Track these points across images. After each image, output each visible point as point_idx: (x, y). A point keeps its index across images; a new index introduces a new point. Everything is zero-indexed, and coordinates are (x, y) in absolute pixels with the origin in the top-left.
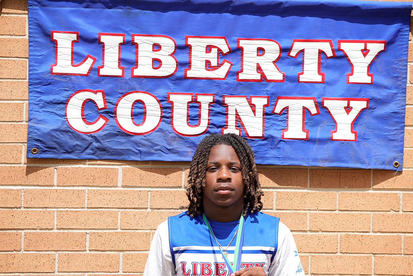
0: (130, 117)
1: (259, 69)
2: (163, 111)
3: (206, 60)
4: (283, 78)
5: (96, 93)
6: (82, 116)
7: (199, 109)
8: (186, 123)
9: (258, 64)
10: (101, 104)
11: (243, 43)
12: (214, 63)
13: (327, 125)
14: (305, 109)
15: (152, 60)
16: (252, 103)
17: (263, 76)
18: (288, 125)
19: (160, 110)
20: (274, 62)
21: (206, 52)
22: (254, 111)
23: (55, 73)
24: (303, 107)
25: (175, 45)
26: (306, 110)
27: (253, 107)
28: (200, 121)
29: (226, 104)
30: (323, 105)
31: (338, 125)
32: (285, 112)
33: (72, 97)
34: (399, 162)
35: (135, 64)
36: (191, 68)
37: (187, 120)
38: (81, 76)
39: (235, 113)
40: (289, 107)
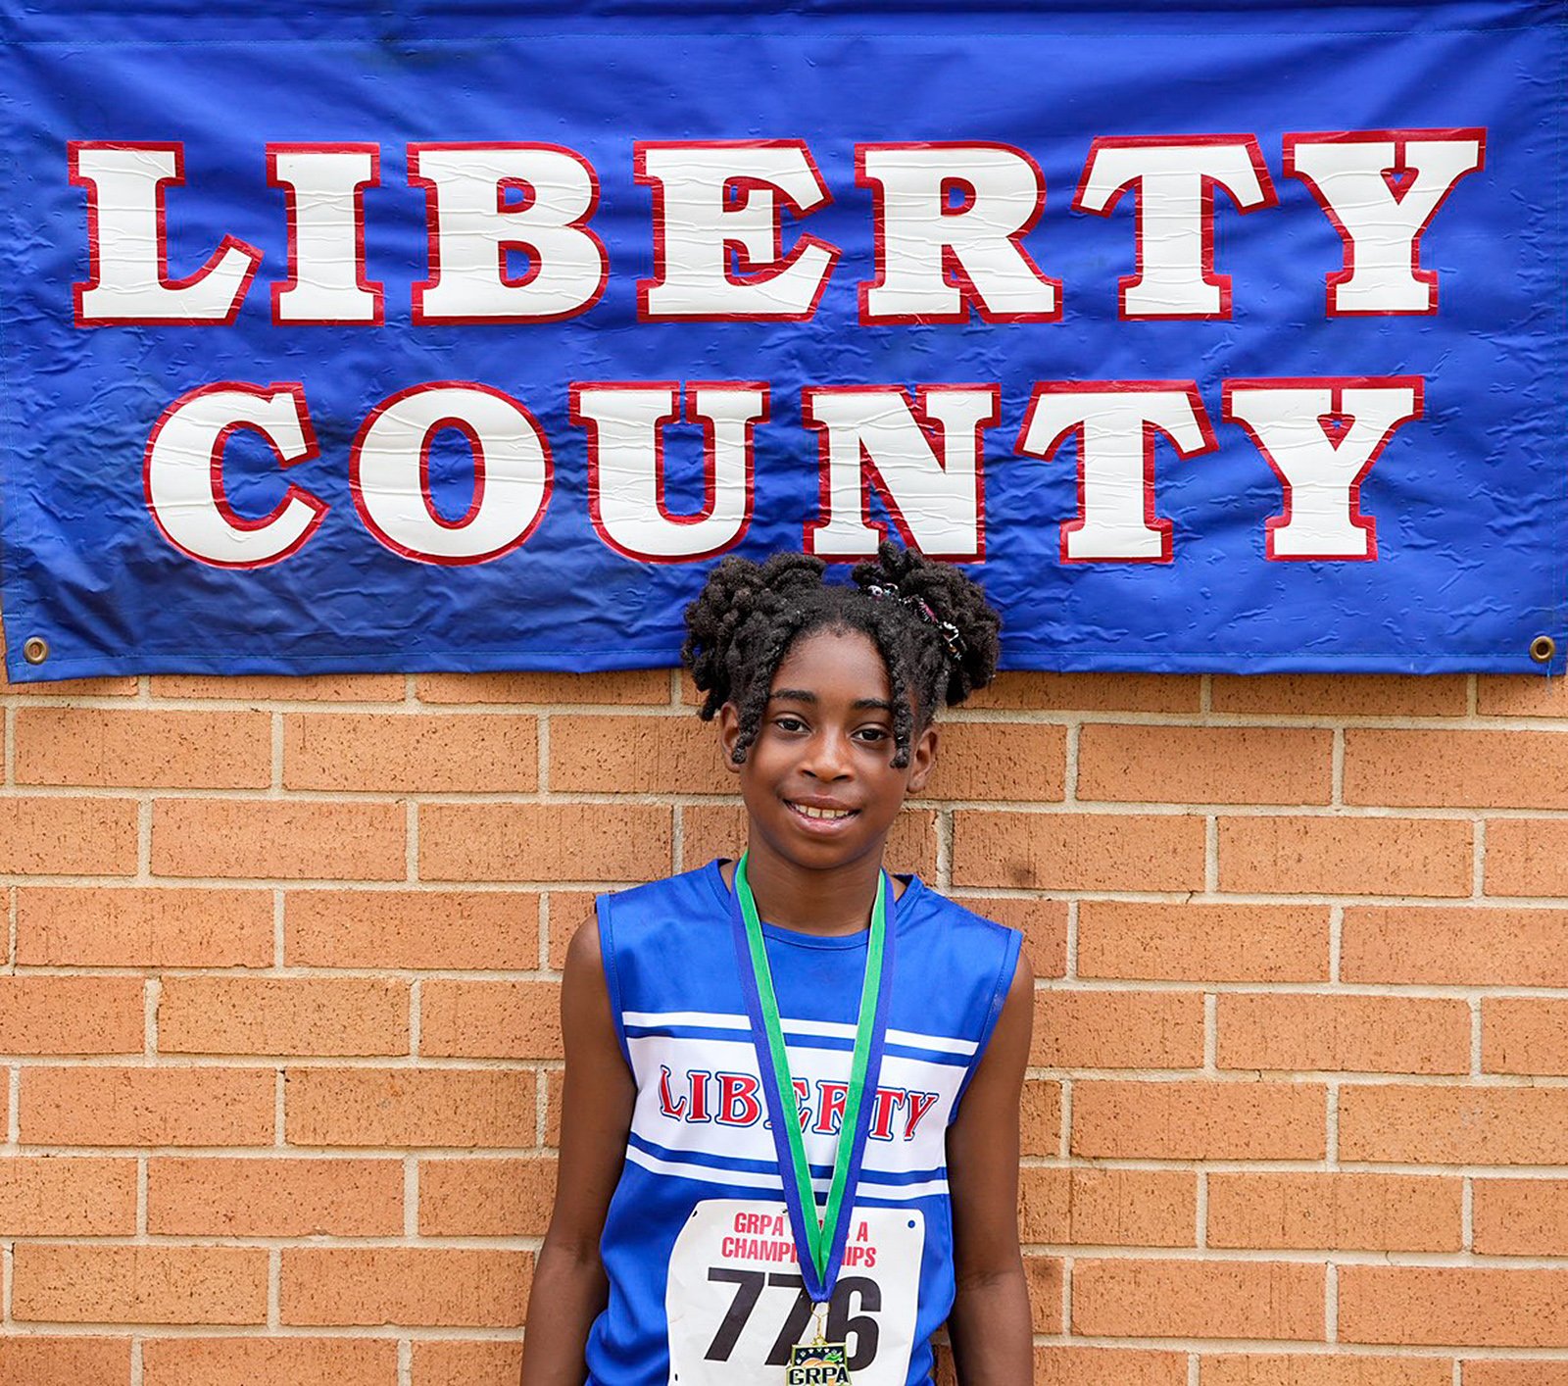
0: (419, 491)
1: (952, 268)
2: (553, 459)
3: (726, 242)
4: (1057, 306)
5: (267, 395)
6: (215, 496)
7: (706, 447)
8: (655, 510)
9: (947, 250)
10: (291, 443)
11: (879, 164)
12: (761, 250)
13: (1248, 495)
14: (1151, 430)
15: (500, 250)
16: (929, 415)
17: (972, 299)
18: (1081, 499)
19: (542, 458)
20: (1016, 238)
21: (726, 209)
22: (938, 449)
23: (91, 321)
24: (1144, 422)
25: (592, 182)
26: (1156, 439)
27: (933, 431)
28: (713, 497)
29: (821, 423)
30: (1229, 411)
31: (1294, 493)
32: (1068, 445)
33: (170, 416)
34: (1554, 639)
35: (426, 266)
36: (664, 277)
37: (659, 495)
38: (202, 329)
39: (858, 460)
40: (1085, 425)
